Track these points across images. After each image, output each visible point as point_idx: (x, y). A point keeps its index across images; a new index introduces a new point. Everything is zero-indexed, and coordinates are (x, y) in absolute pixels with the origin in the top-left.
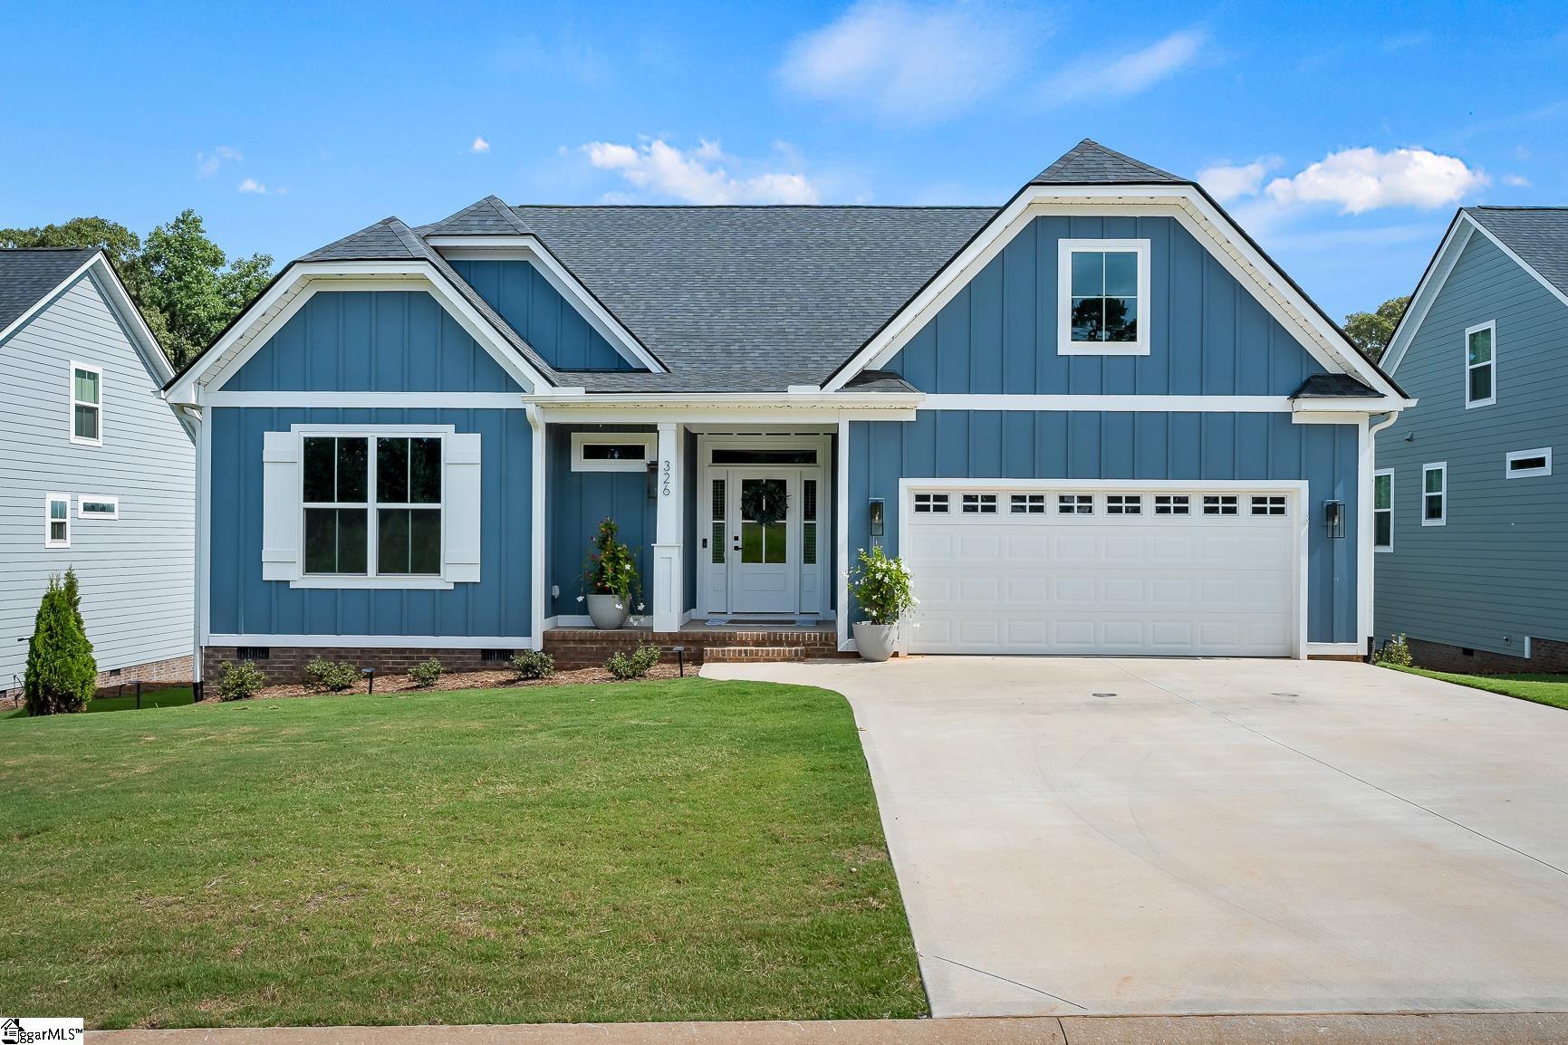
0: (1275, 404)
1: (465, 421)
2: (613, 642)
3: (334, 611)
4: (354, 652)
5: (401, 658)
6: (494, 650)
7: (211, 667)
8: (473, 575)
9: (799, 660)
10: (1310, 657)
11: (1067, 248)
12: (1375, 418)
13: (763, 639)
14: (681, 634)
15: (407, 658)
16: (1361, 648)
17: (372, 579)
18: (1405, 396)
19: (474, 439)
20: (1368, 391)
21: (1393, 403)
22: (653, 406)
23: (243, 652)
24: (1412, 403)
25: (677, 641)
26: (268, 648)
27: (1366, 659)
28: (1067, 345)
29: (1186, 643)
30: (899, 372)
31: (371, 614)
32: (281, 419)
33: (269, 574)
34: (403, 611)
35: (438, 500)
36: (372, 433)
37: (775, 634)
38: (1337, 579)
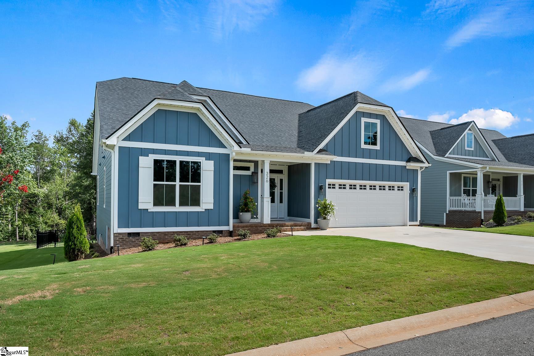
0: (403, 163)
1: (209, 156)
2: (252, 227)
3: (164, 219)
4: (170, 233)
5: (187, 234)
6: (216, 231)
7: (118, 241)
8: (211, 207)
9: (305, 230)
10: (409, 226)
11: (364, 120)
12: (421, 168)
13: (293, 225)
14: (271, 224)
15: (188, 234)
16: (418, 223)
17: (177, 208)
18: (429, 163)
19: (212, 163)
20: (422, 162)
21: (426, 165)
22: (267, 155)
23: (130, 234)
24: (430, 165)
25: (270, 226)
26: (139, 233)
27: (419, 226)
28: (363, 146)
29: (385, 223)
30: (326, 150)
31: (177, 219)
32: (145, 152)
33: (141, 206)
34: (188, 219)
35: (200, 182)
36: (178, 159)
37: (296, 223)
38: (414, 207)
